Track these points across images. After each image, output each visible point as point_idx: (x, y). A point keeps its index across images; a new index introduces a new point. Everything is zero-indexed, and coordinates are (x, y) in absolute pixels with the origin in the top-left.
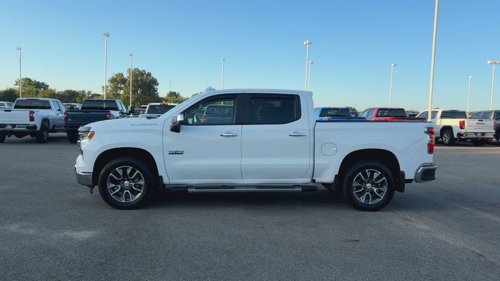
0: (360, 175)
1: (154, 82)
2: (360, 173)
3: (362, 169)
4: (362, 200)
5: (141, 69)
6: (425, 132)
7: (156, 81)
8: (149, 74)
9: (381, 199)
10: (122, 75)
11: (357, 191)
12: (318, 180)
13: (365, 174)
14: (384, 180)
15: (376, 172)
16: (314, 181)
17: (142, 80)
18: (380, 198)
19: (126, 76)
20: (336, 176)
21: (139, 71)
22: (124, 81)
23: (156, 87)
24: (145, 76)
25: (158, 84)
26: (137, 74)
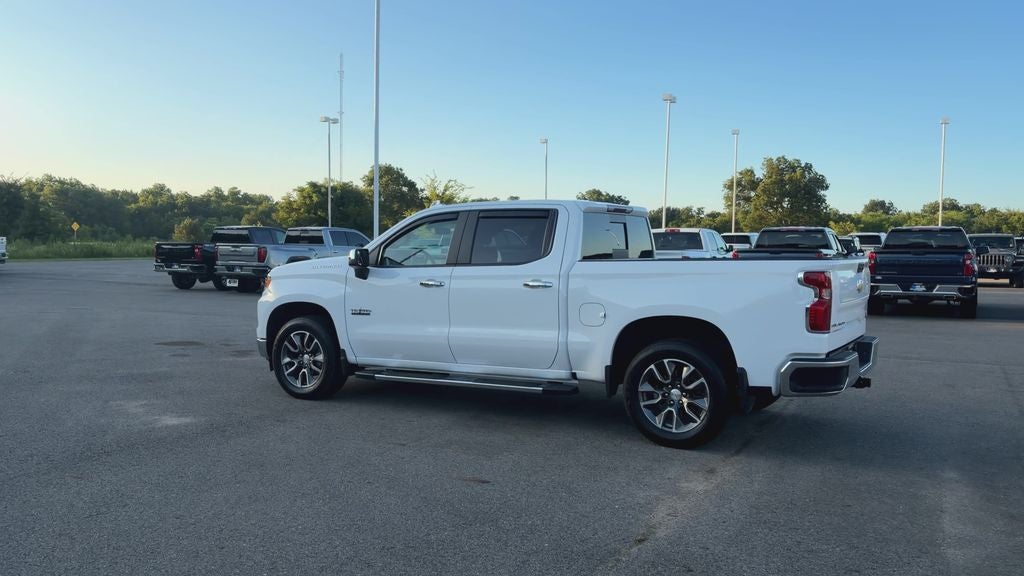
0: (651, 369)
1: (820, 183)
2: (652, 366)
3: (656, 358)
4: (658, 422)
5: (790, 158)
6: (799, 280)
7: (823, 181)
8: (808, 167)
9: (696, 425)
10: (752, 172)
11: (646, 403)
12: (581, 374)
13: (661, 369)
14: (702, 383)
15: (686, 366)
16: (574, 376)
17: (791, 179)
18: (696, 422)
19: (760, 173)
20: (607, 367)
21: (786, 161)
22: (754, 184)
23: (822, 192)
24: (799, 171)
25: (827, 187)
26: (783, 169)
